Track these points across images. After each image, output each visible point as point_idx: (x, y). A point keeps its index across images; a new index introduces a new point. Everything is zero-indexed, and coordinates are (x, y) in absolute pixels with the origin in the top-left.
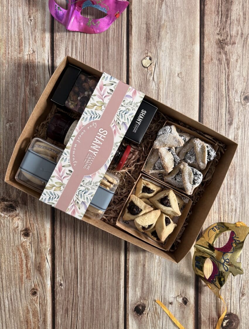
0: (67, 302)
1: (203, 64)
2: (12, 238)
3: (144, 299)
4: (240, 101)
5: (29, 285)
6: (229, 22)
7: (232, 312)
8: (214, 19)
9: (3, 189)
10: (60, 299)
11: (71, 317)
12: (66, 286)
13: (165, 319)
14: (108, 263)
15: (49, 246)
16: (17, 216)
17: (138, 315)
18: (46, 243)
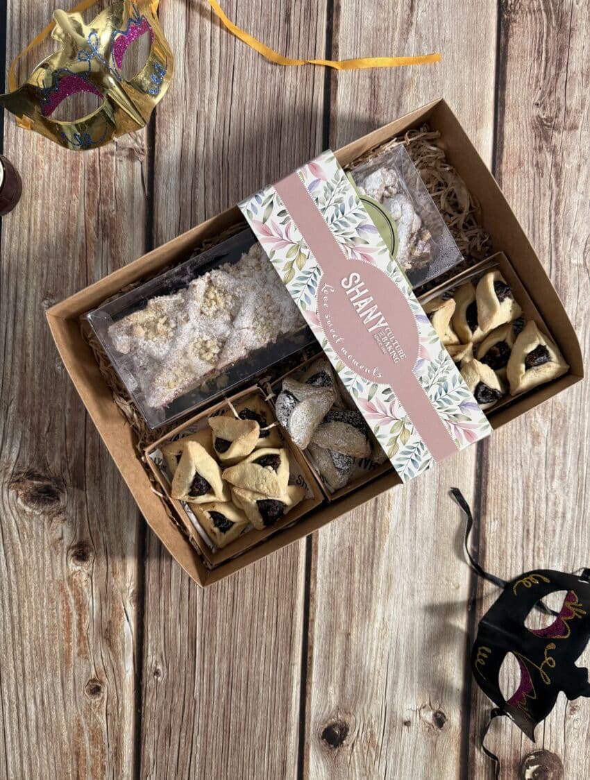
0: (169, 713)
1: (500, 174)
2: (48, 563)
3: (346, 712)
4: (582, 262)
6: (563, 77)
7: (547, 747)
8: (529, 69)
9: (31, 450)
10: (154, 705)
11: (177, 746)
12: (168, 677)
13: (392, 760)
14: (264, 627)
15: (132, 583)
16: (60, 513)
17: (331, 748)
18: (125, 576)
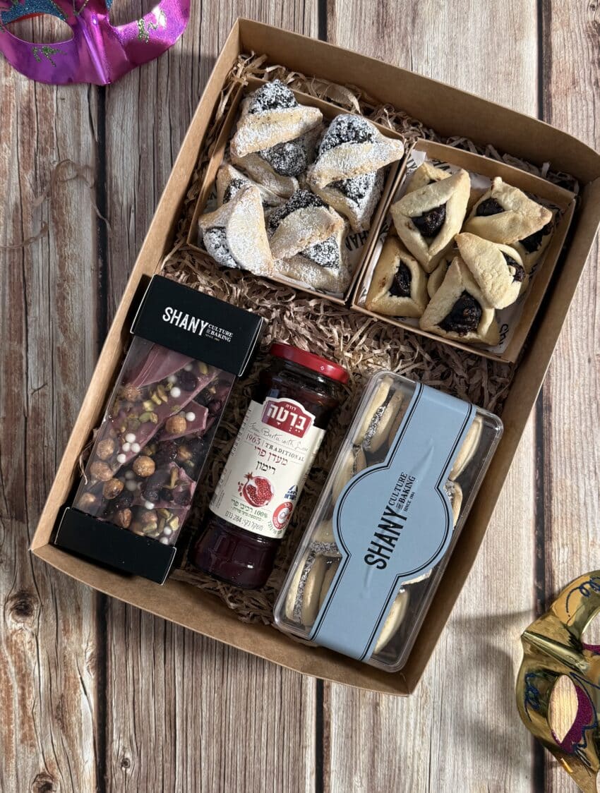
1: (550, 96)
5: (30, 764)
12: (140, 768)
15: (90, 644)
18: (81, 635)
